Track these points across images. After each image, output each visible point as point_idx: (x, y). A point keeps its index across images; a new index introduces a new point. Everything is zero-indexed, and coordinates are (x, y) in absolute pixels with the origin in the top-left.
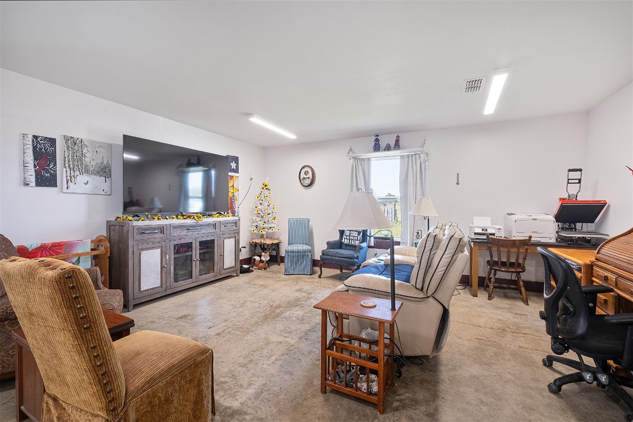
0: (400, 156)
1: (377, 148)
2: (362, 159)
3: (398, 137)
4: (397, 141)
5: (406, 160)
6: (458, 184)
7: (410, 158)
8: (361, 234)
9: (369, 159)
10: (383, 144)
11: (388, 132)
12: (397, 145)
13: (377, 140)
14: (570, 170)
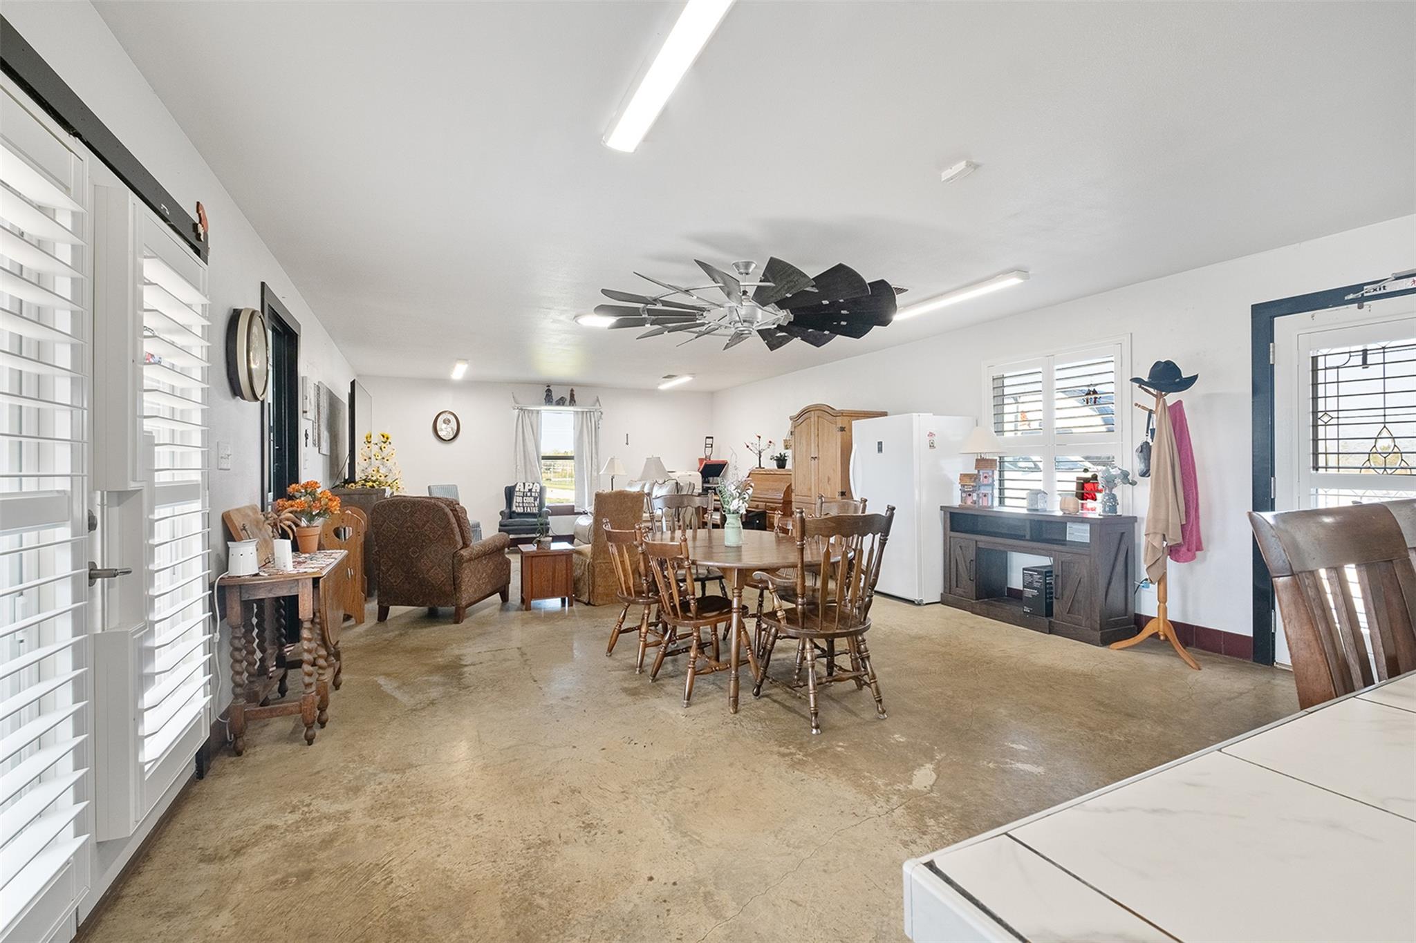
0: (575, 411)
1: (549, 399)
2: (529, 410)
3: (572, 390)
4: (572, 396)
5: (580, 416)
6: (627, 444)
7: (585, 415)
8: (538, 500)
9: (538, 412)
10: (556, 397)
11: (560, 384)
12: (572, 401)
13: (549, 391)
14: (707, 438)
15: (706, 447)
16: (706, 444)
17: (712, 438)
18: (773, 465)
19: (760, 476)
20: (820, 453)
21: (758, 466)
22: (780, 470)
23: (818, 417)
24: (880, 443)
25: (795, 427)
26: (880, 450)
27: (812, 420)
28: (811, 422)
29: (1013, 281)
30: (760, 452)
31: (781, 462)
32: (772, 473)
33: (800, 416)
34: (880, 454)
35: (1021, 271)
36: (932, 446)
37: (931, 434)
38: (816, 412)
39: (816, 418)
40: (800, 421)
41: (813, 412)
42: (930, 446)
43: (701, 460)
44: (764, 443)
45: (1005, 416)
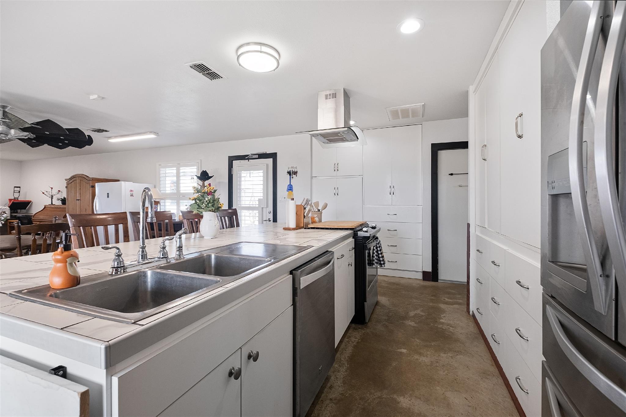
14: (15, 187)
15: (14, 192)
16: (14, 191)
17: (20, 187)
18: (59, 203)
19: (51, 209)
20: (82, 197)
21: (51, 204)
22: (63, 205)
23: (80, 180)
24: (108, 194)
25: (68, 184)
26: (108, 197)
27: (77, 181)
28: (76, 182)
29: (152, 136)
30: (52, 197)
31: (64, 201)
32: (58, 207)
33: (71, 179)
34: (108, 198)
35: (155, 133)
36: (132, 195)
37: (131, 191)
38: (80, 178)
39: (79, 181)
40: (71, 181)
41: (77, 178)
42: (131, 195)
43: (10, 200)
44: (55, 192)
45: (166, 185)
